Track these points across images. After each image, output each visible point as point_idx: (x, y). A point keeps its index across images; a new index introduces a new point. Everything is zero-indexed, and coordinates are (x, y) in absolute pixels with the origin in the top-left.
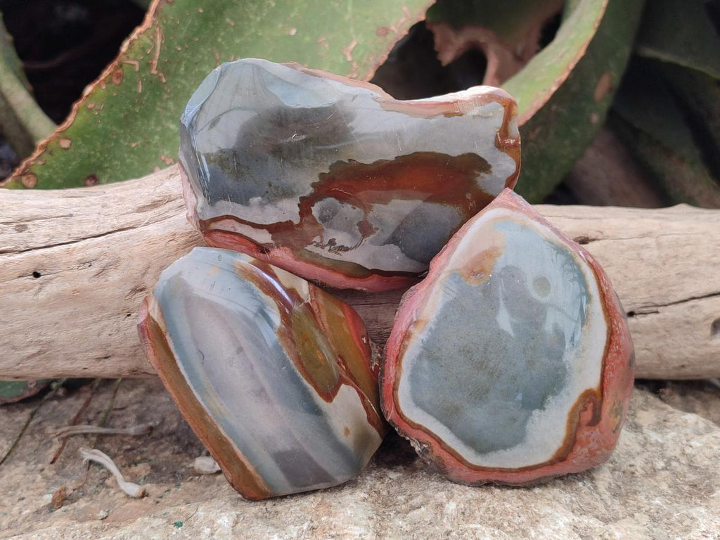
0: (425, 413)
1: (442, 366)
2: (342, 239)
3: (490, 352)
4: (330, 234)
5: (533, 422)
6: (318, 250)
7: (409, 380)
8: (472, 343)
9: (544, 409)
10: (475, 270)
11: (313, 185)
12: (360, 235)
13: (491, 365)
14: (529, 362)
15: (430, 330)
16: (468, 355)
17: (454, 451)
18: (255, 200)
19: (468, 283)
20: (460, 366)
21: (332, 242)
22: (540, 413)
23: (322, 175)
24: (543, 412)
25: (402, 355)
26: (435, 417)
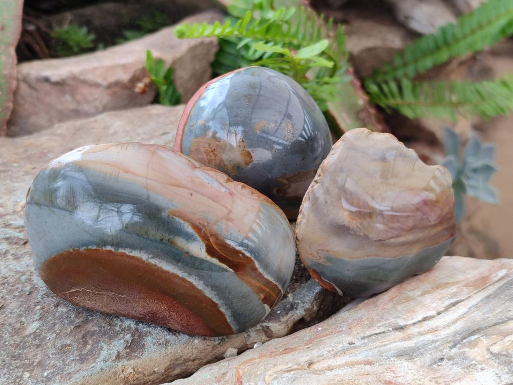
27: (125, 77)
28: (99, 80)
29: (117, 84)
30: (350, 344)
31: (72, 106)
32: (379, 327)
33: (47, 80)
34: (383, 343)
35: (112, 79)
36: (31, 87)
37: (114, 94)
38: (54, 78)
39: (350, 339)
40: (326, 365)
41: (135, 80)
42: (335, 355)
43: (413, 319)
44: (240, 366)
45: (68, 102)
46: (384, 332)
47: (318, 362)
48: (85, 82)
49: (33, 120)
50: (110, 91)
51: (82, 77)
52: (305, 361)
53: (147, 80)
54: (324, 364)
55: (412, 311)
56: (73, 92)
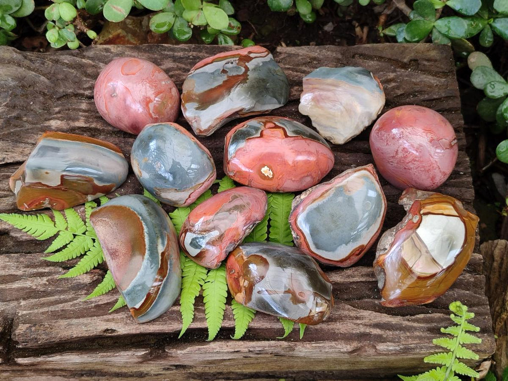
1: (321, 216)
2: (230, 65)
3: (340, 219)
4: (234, 65)
5: (340, 247)
6: (235, 59)
8: (336, 213)
10: (349, 190)
11: (248, 75)
12: (225, 69)
15: (324, 202)
16: (332, 217)
17: (308, 243)
18: (261, 64)
19: (344, 193)
20: (327, 219)
21: (232, 63)
23: (248, 79)
24: (346, 246)
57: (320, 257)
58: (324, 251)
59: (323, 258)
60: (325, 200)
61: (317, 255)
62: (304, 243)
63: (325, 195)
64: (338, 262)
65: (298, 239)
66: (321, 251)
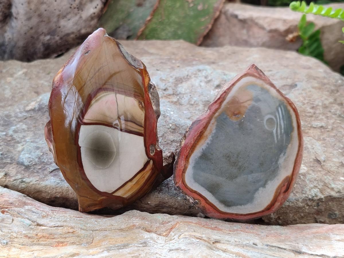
0: (200, 186)
1: (212, 163)
3: (240, 158)
5: (258, 194)
7: (192, 169)
8: (230, 152)
9: (265, 187)
10: (235, 113)
13: (240, 164)
14: (261, 164)
15: (208, 144)
16: (228, 159)
17: (213, 204)
19: (231, 119)
20: (222, 164)
22: (262, 189)
24: (264, 189)
25: (190, 156)
26: (205, 188)
27: (282, 27)
28: (266, 26)
29: (275, 31)
30: (254, 244)
31: (245, 37)
32: (286, 244)
33: (236, 16)
34: (274, 255)
35: (273, 27)
36: (227, 19)
37: (272, 37)
38: (240, 17)
39: (257, 241)
40: (225, 248)
41: (288, 31)
42: (236, 245)
43: (315, 251)
44: (181, 222)
45: (243, 34)
46: (285, 249)
47: (223, 243)
48: (257, 24)
49: (221, 39)
50: (270, 34)
51: (256, 21)
52: (215, 238)
53: (295, 34)
54: (224, 247)
55: (320, 247)
56: (249, 29)
57: (237, 215)
58: (239, 207)
59: (242, 215)
60: (208, 141)
61: (232, 214)
62: (207, 206)
63: (206, 133)
64: (263, 211)
65: (197, 203)
66: (235, 208)
